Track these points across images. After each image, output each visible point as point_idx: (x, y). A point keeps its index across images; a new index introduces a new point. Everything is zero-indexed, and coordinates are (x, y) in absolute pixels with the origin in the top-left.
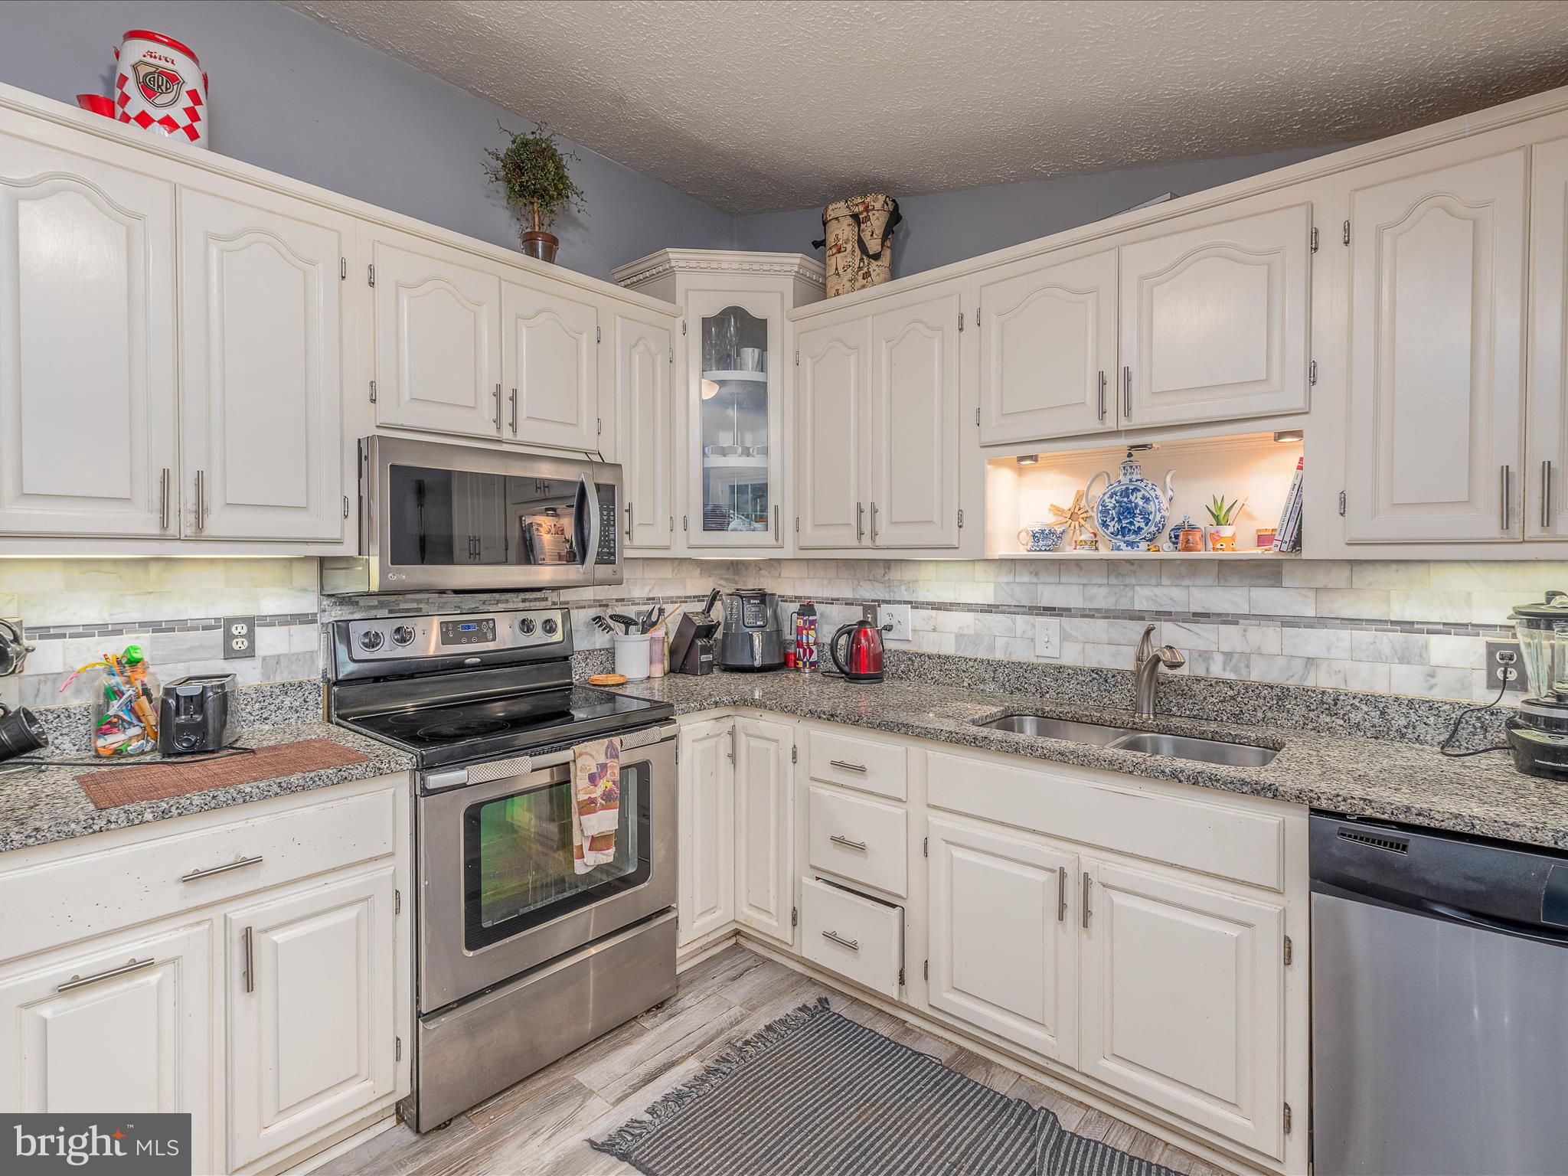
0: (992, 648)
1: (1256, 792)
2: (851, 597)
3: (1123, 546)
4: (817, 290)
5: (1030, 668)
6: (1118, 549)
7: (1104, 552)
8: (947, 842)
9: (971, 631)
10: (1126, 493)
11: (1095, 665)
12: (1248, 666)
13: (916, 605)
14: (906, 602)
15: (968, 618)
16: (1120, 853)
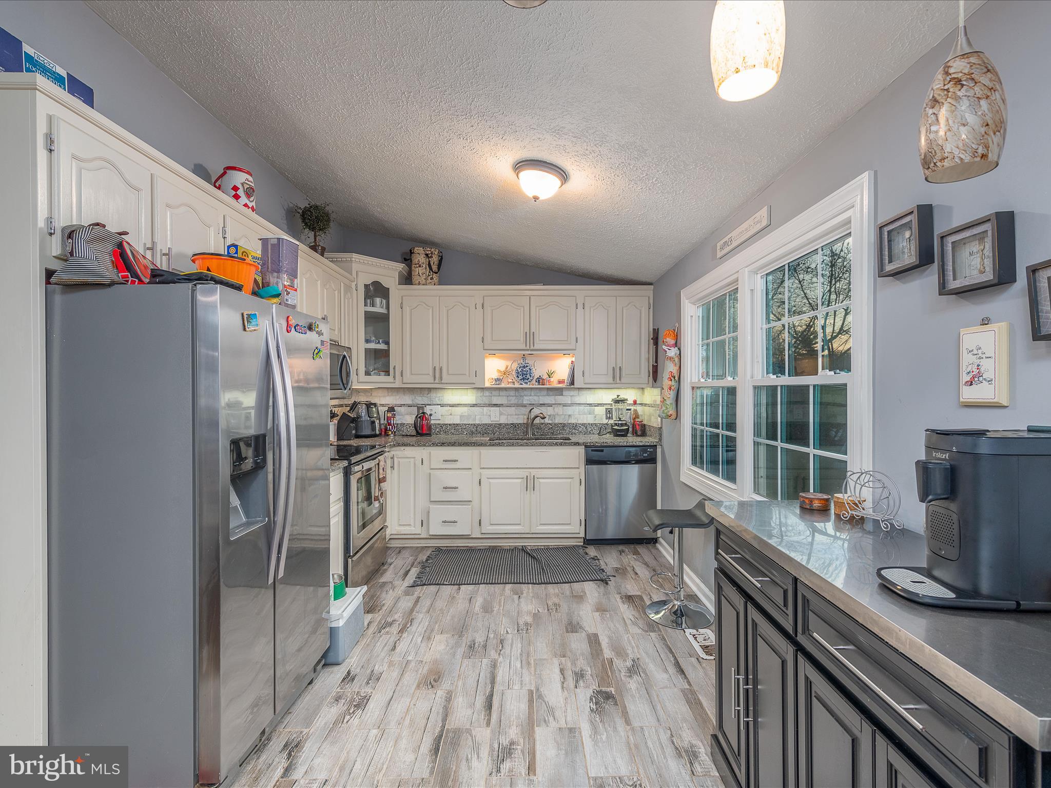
0: (475, 419)
1: (575, 445)
2: (411, 403)
3: (523, 383)
4: (407, 279)
5: (490, 425)
6: (522, 384)
7: (517, 385)
8: (488, 478)
9: (466, 414)
10: (524, 367)
11: (511, 422)
12: (555, 419)
13: (442, 405)
14: (438, 405)
15: (465, 409)
16: (542, 468)
